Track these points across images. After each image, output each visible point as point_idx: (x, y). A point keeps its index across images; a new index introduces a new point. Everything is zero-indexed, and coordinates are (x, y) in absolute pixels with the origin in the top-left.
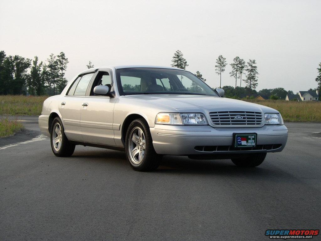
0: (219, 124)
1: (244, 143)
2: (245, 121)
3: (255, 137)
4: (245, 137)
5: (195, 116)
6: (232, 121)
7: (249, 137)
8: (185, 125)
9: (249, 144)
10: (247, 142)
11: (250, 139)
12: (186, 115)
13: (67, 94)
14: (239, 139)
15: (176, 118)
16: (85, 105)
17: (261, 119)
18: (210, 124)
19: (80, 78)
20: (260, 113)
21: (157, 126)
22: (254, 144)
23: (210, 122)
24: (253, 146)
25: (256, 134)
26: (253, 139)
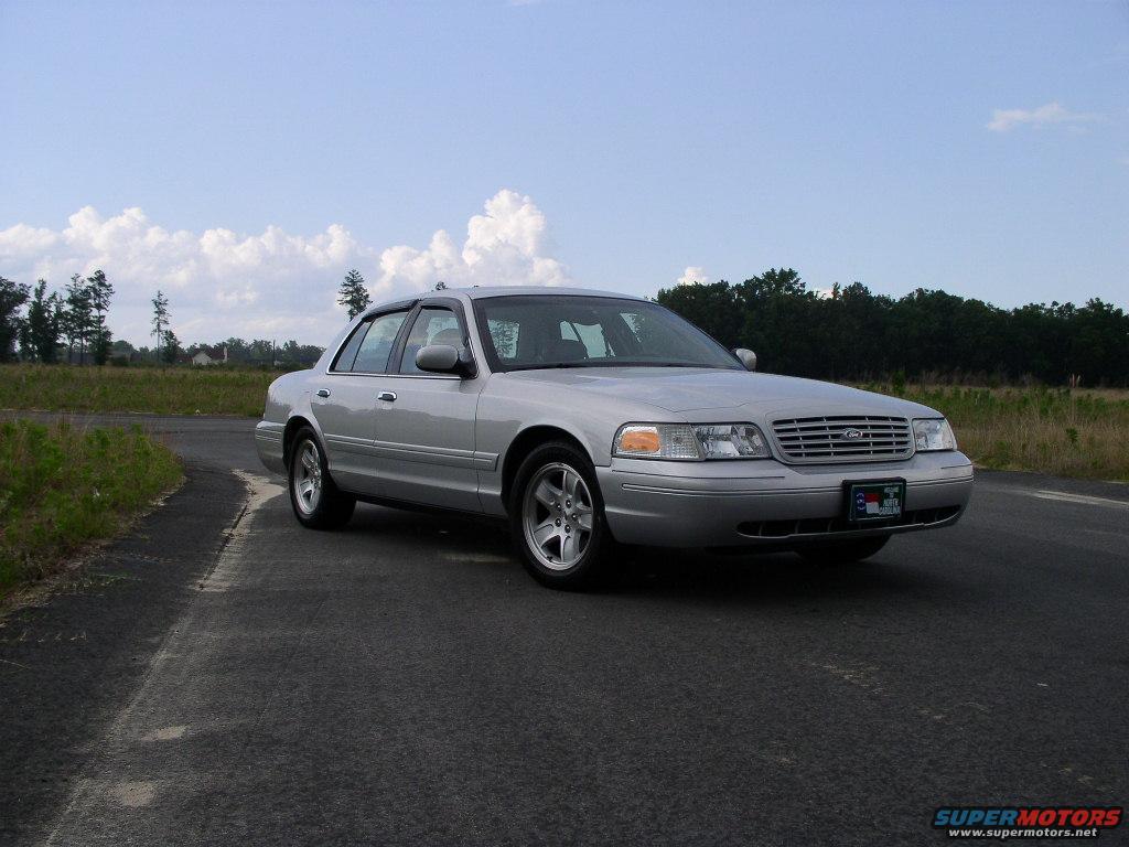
0: (800, 455)
1: (872, 508)
2: (867, 444)
3: (900, 490)
4: (875, 491)
5: (734, 431)
6: (835, 445)
7: (886, 490)
8: (708, 460)
9: (886, 511)
10: (881, 505)
11: (887, 496)
12: (704, 429)
13: (332, 368)
14: (860, 497)
15: (678, 440)
16: (389, 398)
17: (906, 435)
18: (776, 456)
19: (367, 325)
20: (903, 420)
21: (620, 464)
22: (897, 510)
23: (776, 448)
24: (896, 515)
25: (904, 481)
26: (896, 495)
